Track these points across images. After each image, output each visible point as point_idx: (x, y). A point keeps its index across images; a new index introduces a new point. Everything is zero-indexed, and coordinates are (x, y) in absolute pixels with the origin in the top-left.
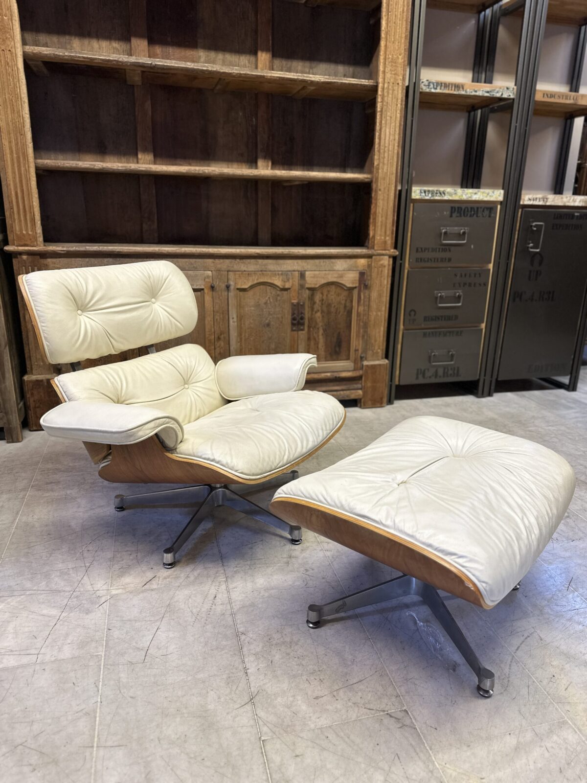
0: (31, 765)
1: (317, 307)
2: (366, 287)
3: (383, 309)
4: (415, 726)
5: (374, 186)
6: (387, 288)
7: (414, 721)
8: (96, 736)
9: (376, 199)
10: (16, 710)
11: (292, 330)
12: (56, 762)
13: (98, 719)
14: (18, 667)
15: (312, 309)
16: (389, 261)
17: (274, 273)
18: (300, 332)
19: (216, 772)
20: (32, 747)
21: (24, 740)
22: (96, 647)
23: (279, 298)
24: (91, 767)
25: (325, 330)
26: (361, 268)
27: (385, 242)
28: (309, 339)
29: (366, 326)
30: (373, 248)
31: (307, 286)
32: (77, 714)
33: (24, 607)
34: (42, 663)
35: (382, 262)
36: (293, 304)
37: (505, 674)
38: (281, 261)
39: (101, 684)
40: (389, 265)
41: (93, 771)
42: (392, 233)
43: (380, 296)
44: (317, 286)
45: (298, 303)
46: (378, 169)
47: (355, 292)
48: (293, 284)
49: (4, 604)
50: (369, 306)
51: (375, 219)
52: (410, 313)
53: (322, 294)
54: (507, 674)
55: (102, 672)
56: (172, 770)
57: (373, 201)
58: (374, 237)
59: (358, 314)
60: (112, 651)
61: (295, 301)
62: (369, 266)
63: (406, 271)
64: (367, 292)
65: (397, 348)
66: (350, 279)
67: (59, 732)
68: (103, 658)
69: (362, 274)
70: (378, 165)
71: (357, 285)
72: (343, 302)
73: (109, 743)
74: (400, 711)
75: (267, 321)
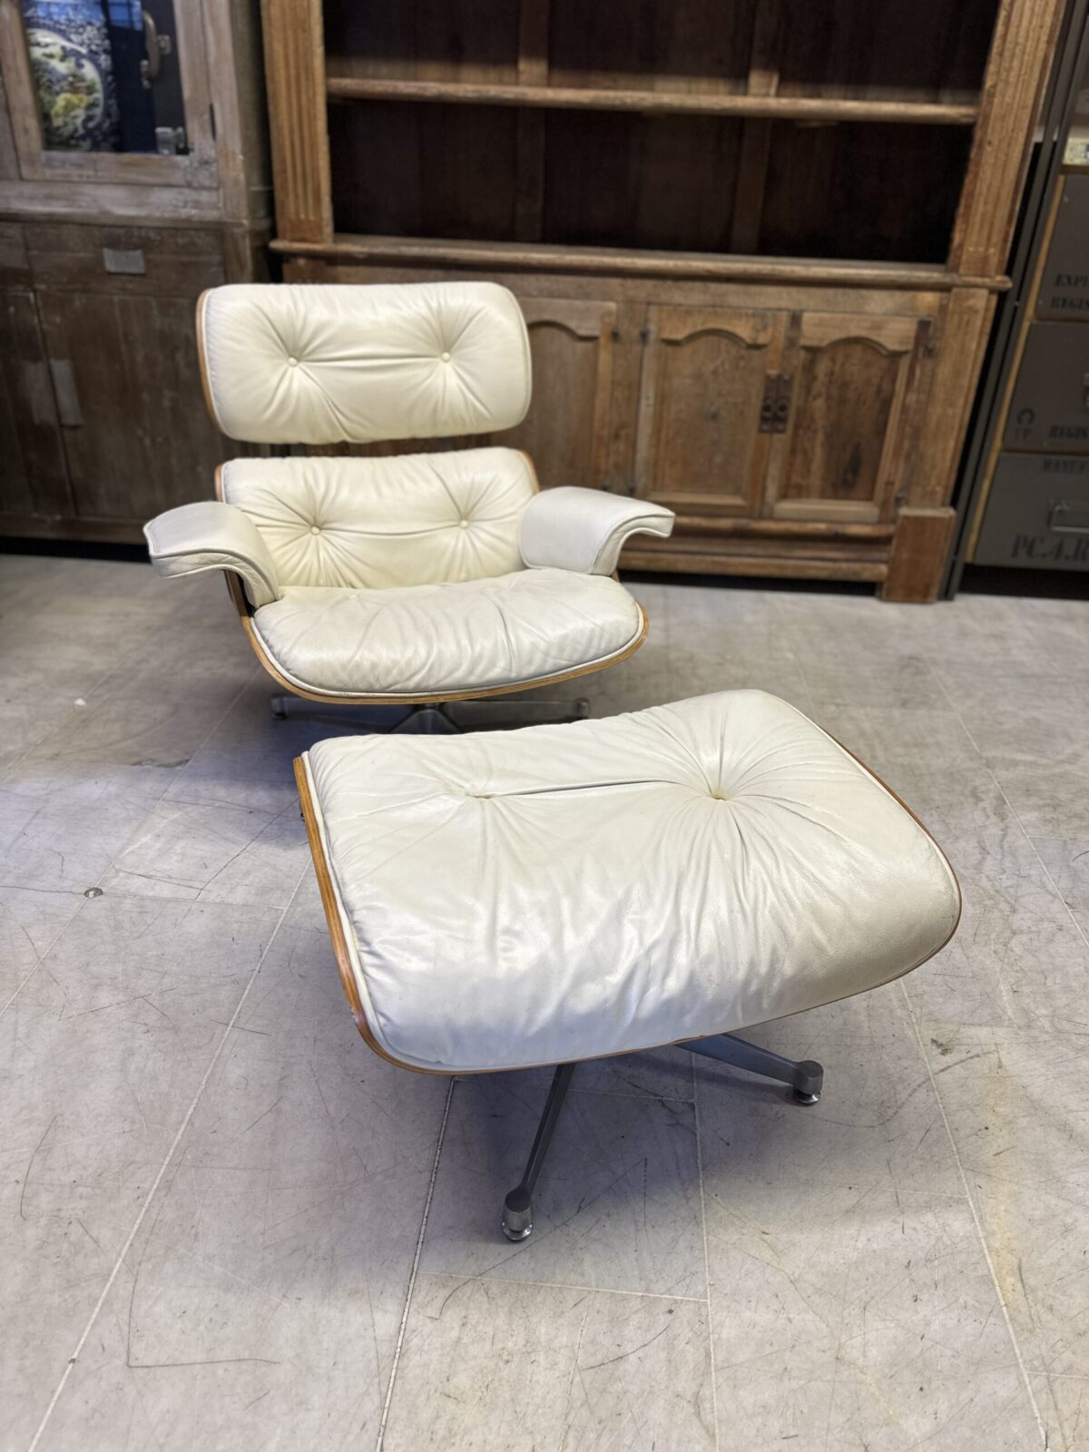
0: (146, 1025)
1: (818, 386)
2: (930, 353)
3: (961, 402)
4: (696, 1129)
5: (978, 134)
6: (976, 358)
7: (697, 1123)
8: (236, 1013)
9: (978, 164)
10: (150, 953)
11: (761, 431)
12: (176, 1030)
13: (247, 992)
14: (169, 901)
15: (808, 390)
16: (988, 301)
17: (738, 313)
18: (776, 436)
19: (374, 1102)
20: (154, 1004)
21: (149, 992)
22: (281, 898)
23: (742, 364)
24: (217, 1049)
25: (828, 436)
26: (923, 314)
27: (985, 260)
28: (793, 451)
29: (917, 434)
30: (955, 270)
31: (803, 342)
32: (222, 979)
33: (206, 823)
34: (203, 902)
35: (971, 302)
36: (768, 377)
37: (896, 1101)
38: (754, 289)
39: (268, 947)
40: (987, 309)
41: (217, 1054)
42: (1005, 241)
43: (957, 374)
44: (824, 343)
45: (779, 377)
46: (992, 95)
47: (904, 364)
48: (773, 339)
49: (181, 813)
50: (930, 394)
51: (968, 207)
52: (1022, 414)
53: (833, 360)
54: (899, 1103)
55: (275, 933)
56: (316, 1082)
57: (971, 167)
58: (961, 246)
59: (904, 409)
60: (299, 909)
61: (773, 372)
62: (943, 309)
63: (1026, 325)
64: (929, 363)
65: (980, 488)
66: (896, 333)
67: (192, 995)
68: (283, 915)
69: (924, 325)
70: (994, 86)
71: (910, 347)
72: (875, 381)
73: (249, 1027)
74: (683, 1103)
75: (713, 409)
